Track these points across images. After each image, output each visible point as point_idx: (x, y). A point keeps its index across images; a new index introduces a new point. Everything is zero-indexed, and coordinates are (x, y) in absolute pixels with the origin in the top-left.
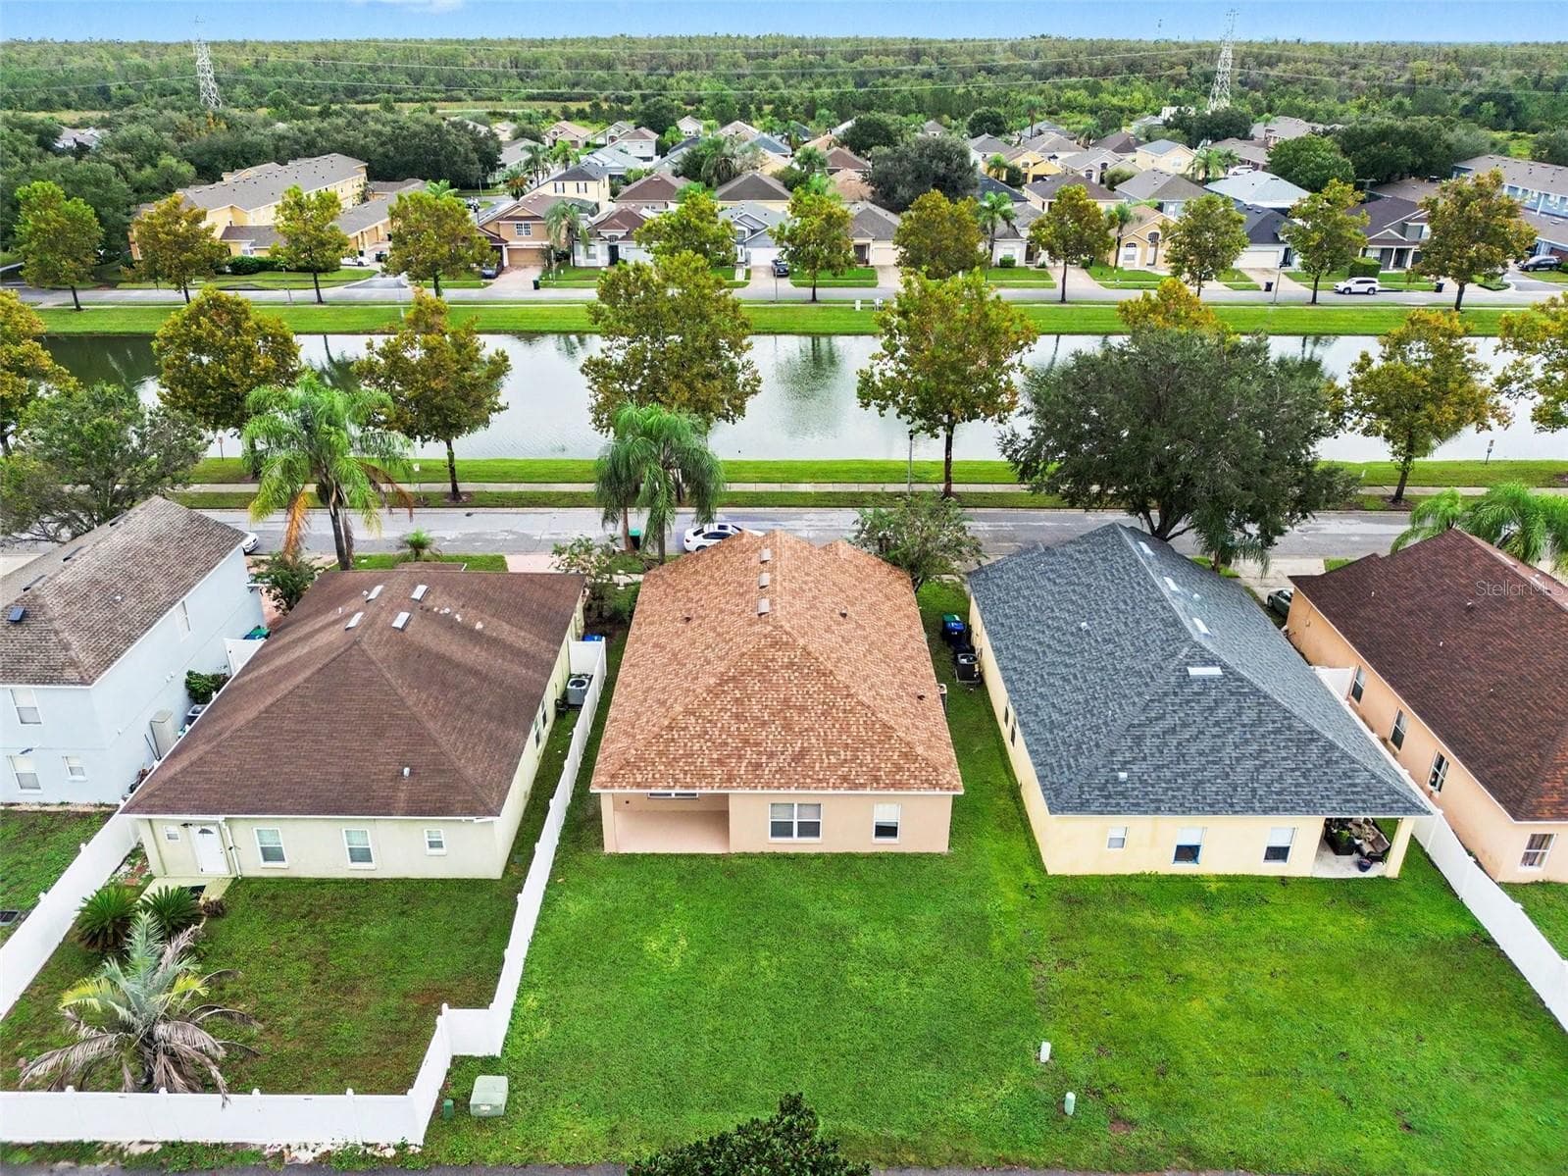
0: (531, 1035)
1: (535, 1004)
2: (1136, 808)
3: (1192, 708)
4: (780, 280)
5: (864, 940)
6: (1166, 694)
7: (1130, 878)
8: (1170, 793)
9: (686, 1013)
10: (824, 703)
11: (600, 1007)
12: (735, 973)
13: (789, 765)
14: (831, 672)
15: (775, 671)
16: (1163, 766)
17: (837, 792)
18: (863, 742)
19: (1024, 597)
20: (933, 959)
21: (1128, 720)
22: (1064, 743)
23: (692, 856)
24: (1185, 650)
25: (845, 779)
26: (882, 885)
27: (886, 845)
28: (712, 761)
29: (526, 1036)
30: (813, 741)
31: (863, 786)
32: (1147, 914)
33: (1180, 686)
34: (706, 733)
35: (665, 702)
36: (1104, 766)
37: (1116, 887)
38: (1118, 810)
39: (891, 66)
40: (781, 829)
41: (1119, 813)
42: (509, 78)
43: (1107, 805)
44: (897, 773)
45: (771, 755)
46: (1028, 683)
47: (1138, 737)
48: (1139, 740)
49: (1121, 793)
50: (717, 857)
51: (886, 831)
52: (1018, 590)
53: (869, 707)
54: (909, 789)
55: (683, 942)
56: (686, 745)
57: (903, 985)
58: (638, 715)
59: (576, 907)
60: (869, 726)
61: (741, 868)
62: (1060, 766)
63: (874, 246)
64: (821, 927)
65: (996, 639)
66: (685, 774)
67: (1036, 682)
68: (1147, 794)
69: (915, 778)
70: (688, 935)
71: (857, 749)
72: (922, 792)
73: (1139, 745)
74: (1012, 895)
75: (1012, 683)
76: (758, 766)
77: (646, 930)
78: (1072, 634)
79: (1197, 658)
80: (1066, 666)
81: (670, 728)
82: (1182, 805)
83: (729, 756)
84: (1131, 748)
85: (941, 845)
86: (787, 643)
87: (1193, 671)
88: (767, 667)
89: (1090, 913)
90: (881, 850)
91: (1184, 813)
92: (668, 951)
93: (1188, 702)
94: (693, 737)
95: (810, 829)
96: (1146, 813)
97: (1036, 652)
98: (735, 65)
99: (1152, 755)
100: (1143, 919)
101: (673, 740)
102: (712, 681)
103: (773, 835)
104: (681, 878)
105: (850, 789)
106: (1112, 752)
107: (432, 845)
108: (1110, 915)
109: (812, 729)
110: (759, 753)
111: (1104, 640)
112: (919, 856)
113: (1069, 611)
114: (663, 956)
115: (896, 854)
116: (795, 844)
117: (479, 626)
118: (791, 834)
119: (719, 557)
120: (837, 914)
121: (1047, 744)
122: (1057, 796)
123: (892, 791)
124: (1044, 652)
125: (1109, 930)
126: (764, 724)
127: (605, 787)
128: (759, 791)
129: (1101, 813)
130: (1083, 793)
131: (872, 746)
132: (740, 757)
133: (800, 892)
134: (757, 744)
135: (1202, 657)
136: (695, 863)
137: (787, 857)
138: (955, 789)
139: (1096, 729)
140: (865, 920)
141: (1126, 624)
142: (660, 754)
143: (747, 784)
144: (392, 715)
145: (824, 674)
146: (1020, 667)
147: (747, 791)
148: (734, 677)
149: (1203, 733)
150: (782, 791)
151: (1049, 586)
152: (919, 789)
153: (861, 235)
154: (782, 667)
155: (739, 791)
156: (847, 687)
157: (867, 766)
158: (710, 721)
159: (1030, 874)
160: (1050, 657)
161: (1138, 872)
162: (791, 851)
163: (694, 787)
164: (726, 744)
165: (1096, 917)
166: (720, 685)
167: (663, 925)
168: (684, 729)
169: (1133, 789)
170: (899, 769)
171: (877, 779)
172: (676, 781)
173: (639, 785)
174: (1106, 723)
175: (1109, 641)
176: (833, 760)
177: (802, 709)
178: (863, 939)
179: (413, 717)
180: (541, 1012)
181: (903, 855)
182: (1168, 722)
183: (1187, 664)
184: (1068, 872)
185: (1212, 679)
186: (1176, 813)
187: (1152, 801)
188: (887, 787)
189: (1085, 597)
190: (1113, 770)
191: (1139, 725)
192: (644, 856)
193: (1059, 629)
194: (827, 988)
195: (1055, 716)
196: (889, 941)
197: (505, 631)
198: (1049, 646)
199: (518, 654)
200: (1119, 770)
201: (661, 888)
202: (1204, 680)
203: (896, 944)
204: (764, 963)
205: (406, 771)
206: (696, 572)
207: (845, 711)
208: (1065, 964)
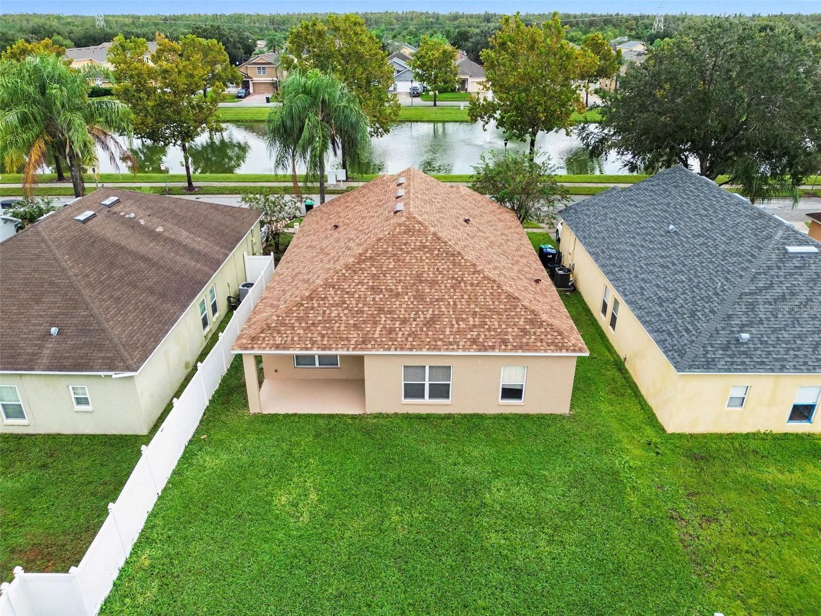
0: (133, 598)
1: (147, 563)
2: (761, 366)
3: (796, 279)
4: (414, 99)
5: (497, 496)
6: (769, 268)
7: (747, 436)
8: (792, 352)
9: (309, 574)
10: (453, 278)
11: (215, 566)
12: (366, 529)
13: (421, 330)
14: (459, 253)
15: (408, 253)
16: (781, 329)
17: (467, 353)
18: (490, 310)
19: (611, 219)
20: (571, 516)
21: (738, 291)
22: (676, 312)
23: (332, 416)
24: (780, 233)
25: (474, 341)
26: (509, 442)
27: (512, 406)
28: (347, 325)
29: (127, 600)
30: (444, 309)
31: (493, 348)
32: (772, 469)
33: (781, 260)
34: (344, 302)
35: (309, 280)
36: (723, 329)
37: (737, 445)
38: (744, 368)
39: (474, 24)
40: (413, 391)
41: (746, 370)
42: (269, 30)
43: (732, 363)
44: (523, 337)
45: (404, 321)
46: (629, 273)
47: (751, 304)
48: (752, 306)
49: (744, 353)
50: (353, 417)
51: (512, 393)
52: (605, 215)
53: (494, 281)
54: (536, 350)
55: (313, 496)
56: (324, 312)
57: (542, 543)
58: (284, 292)
59: (212, 461)
60: (496, 297)
61: (377, 427)
62: (678, 331)
63: (470, 80)
64: (452, 482)
65: (592, 247)
66: (323, 336)
67: (636, 271)
68: (769, 353)
69: (542, 341)
70: (319, 489)
71: (485, 316)
72: (549, 354)
73: (753, 310)
74: (637, 452)
75: (613, 274)
76: (391, 330)
77: (279, 484)
78: (662, 236)
79: (792, 239)
80: (662, 257)
81: (310, 298)
82: (805, 363)
83: (365, 322)
84: (746, 313)
85: (562, 406)
86: (419, 231)
87: (791, 249)
88: (401, 250)
89: (717, 467)
90: (507, 411)
91: (809, 370)
92: (296, 505)
93: (791, 274)
94: (332, 305)
95: (440, 391)
96: (772, 370)
97: (631, 251)
98: (391, 24)
99: (768, 319)
100: (771, 474)
101: (312, 308)
102: (351, 260)
103: (406, 396)
104: (317, 436)
105: (480, 350)
106: (730, 317)
107: (79, 401)
108: (739, 471)
109: (442, 300)
110: (393, 319)
111: (694, 236)
112: (541, 418)
113: (654, 221)
114: (292, 510)
115: (521, 415)
116: (427, 405)
117: (160, 229)
118: (423, 396)
119: (365, 191)
120: (467, 469)
121: (660, 315)
122: (682, 356)
123: (520, 353)
124: (638, 251)
125: (745, 486)
126: (398, 295)
127: (246, 348)
128: (392, 352)
129: (728, 370)
130: (707, 352)
131: (498, 313)
132: (375, 323)
133: (432, 450)
134: (390, 312)
135: (796, 239)
136: (333, 422)
137: (419, 417)
138: (581, 350)
139: (709, 299)
140: (496, 475)
141: (712, 223)
142: (299, 319)
143: (381, 345)
144: (52, 284)
145: (453, 255)
146: (618, 263)
147: (381, 352)
148: (371, 258)
149: (811, 300)
150: (414, 352)
151: (632, 209)
152: (546, 351)
153: (464, 73)
154: (414, 249)
155: (374, 352)
156: (474, 265)
157: (495, 330)
158: (348, 293)
159: (649, 431)
160: (644, 253)
161: (754, 431)
162: (423, 411)
163: (330, 349)
164: (362, 312)
165: (726, 473)
166: (358, 263)
167: (295, 479)
168: (323, 299)
169: (756, 349)
170: (525, 332)
171: (505, 342)
172: (314, 343)
173: (277, 347)
174: (716, 294)
175: (699, 236)
176: (462, 325)
177: (433, 283)
178: (496, 493)
179: (71, 286)
180: (150, 572)
181: (527, 416)
182: (778, 291)
183: (784, 244)
184: (687, 430)
185: (810, 254)
186: (802, 371)
187: (777, 360)
188: (515, 348)
189: (666, 211)
190: (732, 332)
191: (750, 294)
192: (287, 416)
193: (647, 234)
194: (462, 547)
195: (661, 293)
196: (522, 496)
197: (184, 235)
198: (642, 246)
199: (192, 252)
200: (739, 332)
201: (298, 444)
202: (802, 256)
203: (530, 499)
204: (395, 518)
205: (54, 330)
206: (347, 202)
207: (472, 285)
208: (709, 520)
